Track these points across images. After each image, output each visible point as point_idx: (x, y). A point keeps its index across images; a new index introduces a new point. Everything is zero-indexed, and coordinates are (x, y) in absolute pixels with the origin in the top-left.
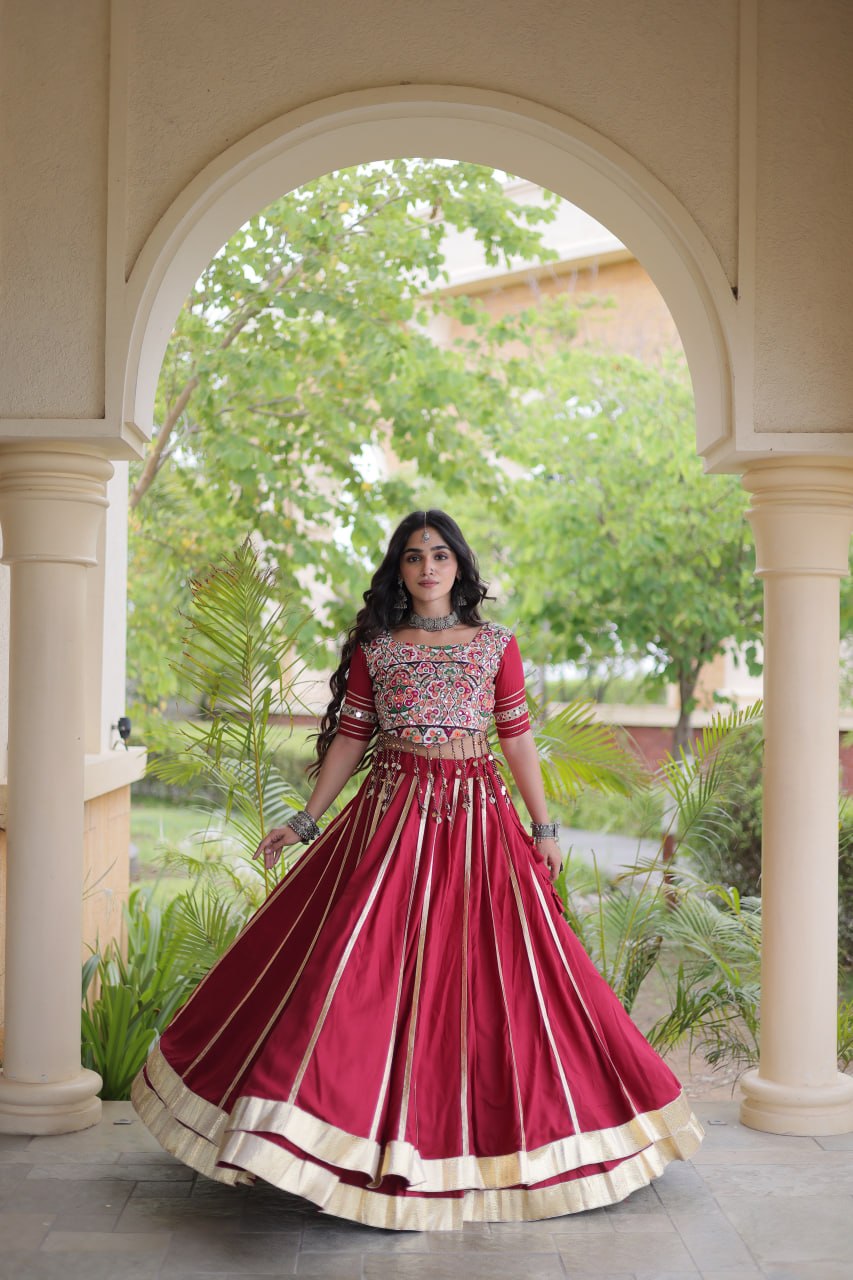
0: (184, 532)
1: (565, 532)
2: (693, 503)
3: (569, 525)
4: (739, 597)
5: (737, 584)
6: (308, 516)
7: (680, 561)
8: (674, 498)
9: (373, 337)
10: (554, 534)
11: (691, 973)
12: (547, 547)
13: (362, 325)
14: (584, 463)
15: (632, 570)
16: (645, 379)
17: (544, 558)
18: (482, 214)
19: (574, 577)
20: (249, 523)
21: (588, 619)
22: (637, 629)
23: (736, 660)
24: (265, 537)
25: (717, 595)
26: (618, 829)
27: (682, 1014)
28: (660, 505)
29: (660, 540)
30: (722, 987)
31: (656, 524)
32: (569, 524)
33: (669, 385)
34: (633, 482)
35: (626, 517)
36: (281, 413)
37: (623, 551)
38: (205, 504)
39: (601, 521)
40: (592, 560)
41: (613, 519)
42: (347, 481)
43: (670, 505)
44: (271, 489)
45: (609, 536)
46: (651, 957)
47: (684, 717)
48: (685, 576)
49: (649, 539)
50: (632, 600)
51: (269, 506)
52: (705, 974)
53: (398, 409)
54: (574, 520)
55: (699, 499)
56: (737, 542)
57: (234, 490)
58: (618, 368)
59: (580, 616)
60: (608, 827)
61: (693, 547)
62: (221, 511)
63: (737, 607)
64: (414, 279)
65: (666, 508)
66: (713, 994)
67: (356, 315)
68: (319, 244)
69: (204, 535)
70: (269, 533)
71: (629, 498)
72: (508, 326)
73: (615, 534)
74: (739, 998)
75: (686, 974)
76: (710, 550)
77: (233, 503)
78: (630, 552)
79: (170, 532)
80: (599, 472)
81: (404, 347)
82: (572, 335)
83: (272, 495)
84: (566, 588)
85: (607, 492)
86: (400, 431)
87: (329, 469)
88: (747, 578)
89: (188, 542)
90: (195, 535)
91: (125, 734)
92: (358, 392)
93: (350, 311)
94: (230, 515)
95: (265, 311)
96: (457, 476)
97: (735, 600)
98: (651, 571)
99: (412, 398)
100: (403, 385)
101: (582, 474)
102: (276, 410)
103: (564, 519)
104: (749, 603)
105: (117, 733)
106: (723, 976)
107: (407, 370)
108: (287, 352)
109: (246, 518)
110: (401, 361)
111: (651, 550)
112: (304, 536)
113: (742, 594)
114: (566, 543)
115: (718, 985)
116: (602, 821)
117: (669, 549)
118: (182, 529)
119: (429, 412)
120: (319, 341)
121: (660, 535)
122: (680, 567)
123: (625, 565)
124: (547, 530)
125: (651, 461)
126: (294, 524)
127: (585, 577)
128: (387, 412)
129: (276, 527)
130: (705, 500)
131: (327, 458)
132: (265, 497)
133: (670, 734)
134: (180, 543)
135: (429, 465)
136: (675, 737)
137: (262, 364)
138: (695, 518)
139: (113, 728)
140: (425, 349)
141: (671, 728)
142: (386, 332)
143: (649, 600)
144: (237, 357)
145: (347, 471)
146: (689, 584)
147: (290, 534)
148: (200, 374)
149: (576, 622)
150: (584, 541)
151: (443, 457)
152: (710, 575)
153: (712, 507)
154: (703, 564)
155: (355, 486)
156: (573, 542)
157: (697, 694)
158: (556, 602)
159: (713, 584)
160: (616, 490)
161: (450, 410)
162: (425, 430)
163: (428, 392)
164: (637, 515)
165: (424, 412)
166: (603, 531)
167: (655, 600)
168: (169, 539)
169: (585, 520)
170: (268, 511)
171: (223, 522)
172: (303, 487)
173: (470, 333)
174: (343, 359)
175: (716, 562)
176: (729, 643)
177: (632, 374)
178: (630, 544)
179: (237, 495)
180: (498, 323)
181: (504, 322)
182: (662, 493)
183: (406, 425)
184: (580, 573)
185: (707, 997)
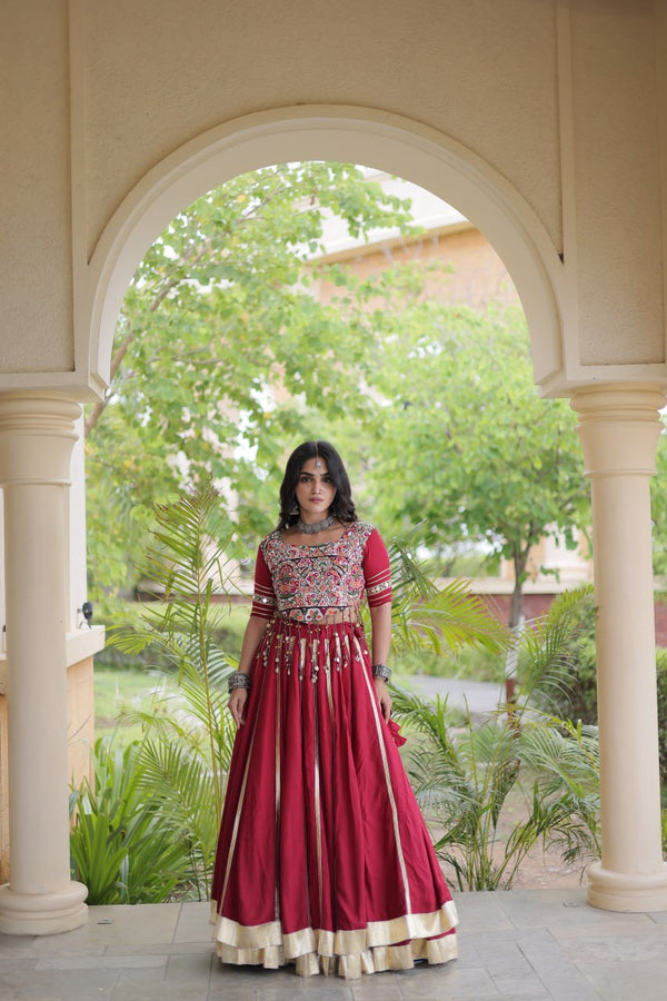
0: (125, 456)
1: (421, 447)
2: (519, 421)
3: (424, 442)
4: (557, 491)
5: (556, 482)
6: (222, 439)
7: (512, 466)
8: (506, 416)
9: (268, 296)
10: (413, 447)
11: (544, 787)
12: (407, 459)
13: (259, 288)
14: (434, 391)
15: (474, 473)
16: (479, 325)
17: (405, 467)
18: (349, 199)
19: (430, 480)
20: (175, 446)
21: (441, 513)
22: (481, 519)
23: (557, 540)
24: (188, 457)
25: (541, 491)
26: (468, 675)
27: (538, 821)
28: (493, 422)
29: (495, 451)
30: (569, 798)
31: (491, 437)
32: (423, 439)
33: (496, 328)
34: (471, 406)
35: (467, 432)
36: (197, 360)
37: (466, 460)
38: (141, 433)
39: (449, 437)
40: (442, 467)
41: (458, 434)
42: (251, 412)
43: (501, 422)
44: (192, 419)
45: (455, 447)
46: (512, 776)
47: (518, 586)
48: (516, 477)
49: (486, 450)
50: (475, 497)
51: (190, 433)
52: (555, 788)
53: (289, 354)
54: (427, 436)
55: (524, 417)
56: (555, 448)
57: (163, 421)
58: (459, 316)
59: (435, 511)
60: (460, 674)
61: (521, 454)
62: (153, 438)
63: (556, 499)
64: (297, 252)
65: (498, 425)
66: (562, 805)
67: (253, 280)
68: (223, 228)
69: (141, 458)
70: (191, 454)
71: (470, 418)
72: (372, 285)
73: (460, 447)
74: (583, 807)
75: (540, 788)
76: (534, 456)
77: (162, 432)
78: (471, 461)
79: (114, 456)
80: (446, 399)
81: (292, 303)
82: (418, 292)
83: (193, 425)
84: (423, 489)
85: (453, 414)
86: (291, 372)
87: (237, 403)
88: (564, 476)
89: (129, 463)
90: (133, 458)
91: (88, 615)
92: (257, 342)
93: (249, 277)
94: (159, 441)
95: (183, 282)
96: (338, 405)
97: (555, 495)
98: (489, 474)
99: (301, 345)
100: (290, 335)
101: (432, 400)
102: (193, 358)
103: (420, 436)
104: (565, 496)
105: (82, 615)
106: (568, 789)
107: (295, 320)
108: (201, 313)
109: (173, 442)
110: (289, 313)
111: (489, 458)
112: (219, 455)
113: (560, 489)
114: (422, 455)
115: (567, 796)
116: (455, 669)
117: (502, 457)
118: (123, 454)
119: (313, 357)
120: (225, 303)
121: (495, 446)
122: (512, 471)
123: (468, 470)
124: (407, 445)
125: (485, 389)
126: (210, 445)
127: (438, 480)
128: (280, 357)
129: (198, 449)
130: (528, 417)
131: (234, 395)
132: (187, 426)
133: (507, 600)
134: (122, 464)
135: (315, 398)
136: (512, 603)
137: (180, 322)
138: (522, 432)
139: (79, 611)
140: (308, 305)
141: (508, 595)
142: (278, 293)
143: (488, 497)
144: (161, 318)
145: (251, 404)
146: (519, 483)
147: (210, 453)
148: (134, 332)
149: (432, 516)
150: (436, 453)
151: (326, 391)
152: (534, 475)
153: (535, 422)
154: (529, 467)
155: (257, 416)
156: (428, 453)
157: (528, 568)
158: (416, 501)
159: (537, 482)
160: (460, 412)
161: (329, 354)
162: (311, 369)
163: (312, 340)
164: (477, 431)
165: (309, 356)
166: (450, 444)
167: (492, 496)
168: (114, 462)
169: (436, 436)
170: (190, 437)
171: (155, 445)
172: (217, 417)
173: (342, 292)
174: (245, 316)
175: (538, 465)
176: (551, 527)
177: (468, 321)
178: (472, 454)
179: (165, 426)
180: (365, 283)
181: (369, 282)
182: (495, 414)
183: (295, 367)
184: (434, 478)
185: (556, 807)
